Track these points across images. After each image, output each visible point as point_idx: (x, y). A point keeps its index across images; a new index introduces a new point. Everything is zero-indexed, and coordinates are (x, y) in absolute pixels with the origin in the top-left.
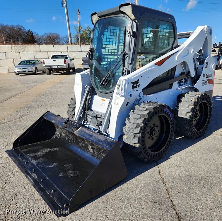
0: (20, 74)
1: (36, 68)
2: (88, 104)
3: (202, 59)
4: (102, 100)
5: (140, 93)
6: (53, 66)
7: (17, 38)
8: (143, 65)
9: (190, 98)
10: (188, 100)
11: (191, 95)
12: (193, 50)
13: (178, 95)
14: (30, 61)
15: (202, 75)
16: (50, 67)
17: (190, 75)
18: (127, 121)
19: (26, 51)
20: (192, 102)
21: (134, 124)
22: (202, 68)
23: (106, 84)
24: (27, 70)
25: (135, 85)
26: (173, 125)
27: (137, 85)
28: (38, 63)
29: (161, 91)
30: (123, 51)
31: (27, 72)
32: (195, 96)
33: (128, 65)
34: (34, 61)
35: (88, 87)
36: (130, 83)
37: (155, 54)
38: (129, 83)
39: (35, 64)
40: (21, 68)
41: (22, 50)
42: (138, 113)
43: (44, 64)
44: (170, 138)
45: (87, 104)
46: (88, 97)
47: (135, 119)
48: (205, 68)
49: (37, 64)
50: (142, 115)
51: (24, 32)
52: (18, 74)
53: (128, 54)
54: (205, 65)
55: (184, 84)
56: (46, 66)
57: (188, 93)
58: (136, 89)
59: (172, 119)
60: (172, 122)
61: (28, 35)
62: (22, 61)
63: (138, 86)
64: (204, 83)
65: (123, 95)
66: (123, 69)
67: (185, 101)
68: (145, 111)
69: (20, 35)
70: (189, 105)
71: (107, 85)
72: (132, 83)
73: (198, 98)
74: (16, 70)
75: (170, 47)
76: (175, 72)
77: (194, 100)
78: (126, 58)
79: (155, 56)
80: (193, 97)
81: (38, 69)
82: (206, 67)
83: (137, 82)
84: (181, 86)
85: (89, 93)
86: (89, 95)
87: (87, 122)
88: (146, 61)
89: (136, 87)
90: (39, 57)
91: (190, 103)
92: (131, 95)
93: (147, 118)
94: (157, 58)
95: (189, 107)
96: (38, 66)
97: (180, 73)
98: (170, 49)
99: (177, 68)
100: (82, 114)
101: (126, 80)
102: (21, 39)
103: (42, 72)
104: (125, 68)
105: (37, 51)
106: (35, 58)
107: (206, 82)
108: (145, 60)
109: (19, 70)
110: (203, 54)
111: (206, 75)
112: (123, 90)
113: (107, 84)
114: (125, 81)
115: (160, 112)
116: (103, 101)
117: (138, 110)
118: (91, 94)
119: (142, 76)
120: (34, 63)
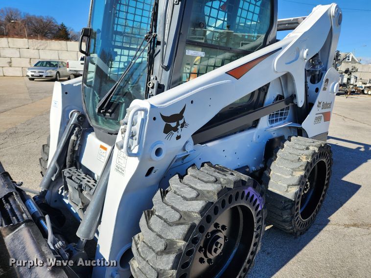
0: (35, 80)
1: (58, 72)
2: (73, 151)
3: (317, 73)
4: (102, 147)
5: (187, 142)
6: (80, 71)
7: (46, 33)
8: (199, 74)
9: (295, 152)
10: (291, 157)
11: (297, 147)
12: (307, 50)
13: (267, 141)
14: (52, 63)
15: (316, 104)
16: (75, 72)
17: (295, 101)
18: (143, 222)
19: (47, 48)
20: (302, 163)
21: (160, 236)
22: (317, 90)
23: (109, 112)
24: (44, 75)
25: (173, 125)
26: (260, 223)
27: (178, 124)
28: (61, 65)
29: (235, 133)
30: (151, 33)
31: (44, 77)
32: (307, 149)
33: (161, 72)
34: (57, 63)
35: (76, 115)
36: (159, 119)
37: (229, 50)
38: (154, 119)
39: (57, 67)
40: (37, 71)
41: (42, 47)
42: (173, 205)
43: (68, 67)
44: (252, 254)
45: (69, 153)
46: (73, 137)
47: (165, 221)
48: (323, 90)
49: (60, 67)
50: (185, 213)
51: (55, 26)
52: (32, 79)
53: (162, 43)
54: (324, 84)
55: (281, 119)
56: (70, 70)
57: (290, 141)
58: (176, 134)
59: (259, 209)
60: (260, 216)
61: (60, 29)
62: (39, 62)
63: (182, 127)
64: (318, 119)
65: (135, 150)
66: (149, 79)
67: (285, 159)
68: (192, 199)
69: (50, 29)
70: (294, 170)
71: (111, 116)
72: (164, 118)
73: (314, 153)
74: (30, 73)
75: (261, 40)
76: (266, 93)
77: (305, 157)
78: (156, 52)
79: (227, 55)
80: (302, 152)
81: (61, 74)
82: (325, 89)
83: (178, 117)
84: (275, 124)
85: (77, 129)
86: (75, 132)
87: (66, 192)
88: (207, 66)
89: (176, 129)
90: (64, 57)
91: (297, 165)
92: (158, 152)
93: (197, 222)
94: (231, 60)
95: (294, 173)
96: (60, 70)
97: (276, 96)
98: (261, 43)
99: (270, 86)
100: (55, 175)
101: (145, 110)
102: (51, 35)
103: (66, 78)
104: (152, 78)
105: (63, 49)
106: (59, 59)
107: (320, 118)
108: (205, 63)
109: (33, 74)
110: (320, 63)
111: (322, 104)
112: (137, 136)
113: (111, 113)
114: (143, 112)
115: (234, 198)
116: (102, 149)
117: (175, 192)
118: (80, 130)
119: (192, 102)
120: (56, 65)
